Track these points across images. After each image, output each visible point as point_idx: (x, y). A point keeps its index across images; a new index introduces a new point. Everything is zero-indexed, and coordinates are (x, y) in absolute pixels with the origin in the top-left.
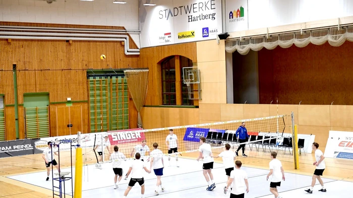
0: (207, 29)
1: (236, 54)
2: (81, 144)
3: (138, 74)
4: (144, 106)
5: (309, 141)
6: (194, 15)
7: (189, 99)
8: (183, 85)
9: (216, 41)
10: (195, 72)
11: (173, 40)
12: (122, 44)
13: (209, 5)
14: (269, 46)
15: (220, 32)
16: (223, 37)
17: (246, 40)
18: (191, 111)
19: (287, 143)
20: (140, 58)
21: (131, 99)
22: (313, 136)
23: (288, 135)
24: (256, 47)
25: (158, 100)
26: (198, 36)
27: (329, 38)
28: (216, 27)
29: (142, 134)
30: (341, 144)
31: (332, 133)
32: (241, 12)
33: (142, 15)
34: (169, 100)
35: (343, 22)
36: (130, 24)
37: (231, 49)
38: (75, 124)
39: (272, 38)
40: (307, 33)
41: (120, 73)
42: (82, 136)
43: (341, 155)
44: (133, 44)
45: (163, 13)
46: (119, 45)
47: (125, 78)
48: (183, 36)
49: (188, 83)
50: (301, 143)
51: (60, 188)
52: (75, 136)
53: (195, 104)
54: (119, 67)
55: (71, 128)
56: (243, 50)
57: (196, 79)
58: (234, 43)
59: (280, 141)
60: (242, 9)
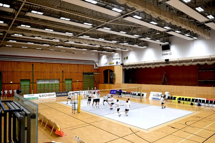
0: (117, 62)
1: (125, 69)
2: (81, 94)
3: (97, 74)
4: (99, 83)
5: (145, 94)
6: (114, 58)
7: (112, 81)
8: (110, 78)
9: (120, 66)
10: (114, 74)
11: (108, 65)
12: (93, 66)
13: (118, 55)
14: (134, 67)
15: (121, 63)
16: (122, 64)
17: (128, 66)
18: (112, 85)
19: (139, 95)
20: (99, 69)
21: (95, 81)
22: (146, 93)
23: (139, 93)
24: (131, 68)
25: (103, 82)
26: (115, 64)
27: (151, 66)
28: (120, 61)
29: (98, 91)
30: (154, 96)
31: (151, 92)
32: (127, 58)
33: (99, 58)
34: (106, 82)
35: (155, 62)
36: (96, 60)
37: (124, 68)
38: (79, 88)
39: (136, 65)
40: (145, 64)
41: (92, 74)
42: (81, 91)
43: (153, 98)
44: (96, 66)
45: (105, 57)
46: (92, 66)
47: (94, 75)
48: (111, 64)
49: (112, 77)
50: (143, 95)
51: (74, 106)
52: (79, 91)
53: (114, 83)
54: (92, 72)
55: (78, 89)
56: (127, 68)
57: (114, 76)
58: (125, 66)
59: (137, 94)
60: (127, 57)
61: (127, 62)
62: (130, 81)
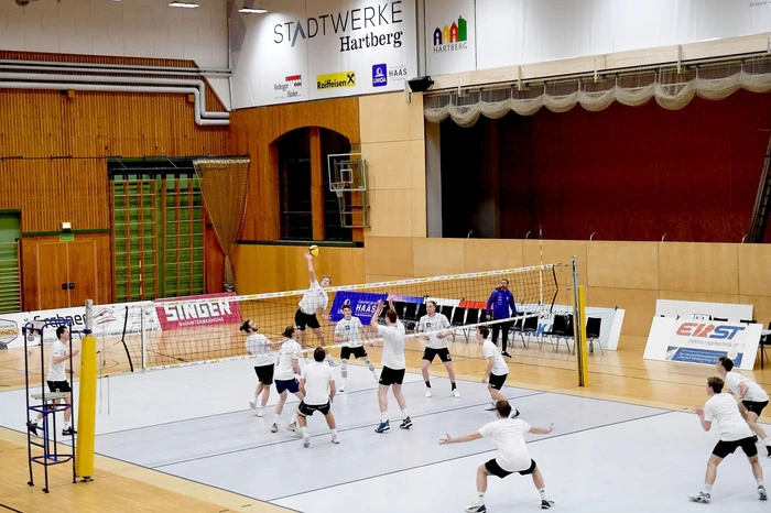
0: (383, 67)
1: (447, 123)
2: (95, 330)
3: (225, 168)
4: (241, 242)
5: (613, 323)
6: (356, 35)
7: (342, 226)
8: (328, 197)
9: (404, 96)
10: (356, 166)
11: (307, 92)
12: (188, 100)
13: (387, 14)
14: (522, 106)
15: (413, 75)
16: (421, 85)
17: (473, 94)
18: (346, 254)
19: (563, 326)
20: (233, 131)
21: (209, 226)
22: (621, 313)
23: (563, 309)
24: (493, 109)
25: (270, 228)
26: (364, 83)
27: (658, 91)
28: (402, 62)
29: (233, 305)
30: (683, 330)
31: (662, 305)
32: (459, 31)
33: (236, 34)
34: (294, 229)
35: (690, 55)
36: (207, 56)
37: (436, 114)
38: (80, 282)
39: (530, 89)
40: (609, 79)
41: (185, 166)
42: (97, 309)
43: (682, 354)
44: (214, 102)
45: (284, 30)
46: (181, 102)
47: (196, 177)
48: (329, 84)
49: (339, 191)
50: (594, 327)
51: (45, 428)
52: (80, 311)
53: (356, 238)
54: (183, 153)
55: (73, 292)
56: (464, 116)
57: (358, 182)
58: (445, 98)
59: (547, 323)
60: (462, 22)
61: (458, 69)
62: (490, 214)
